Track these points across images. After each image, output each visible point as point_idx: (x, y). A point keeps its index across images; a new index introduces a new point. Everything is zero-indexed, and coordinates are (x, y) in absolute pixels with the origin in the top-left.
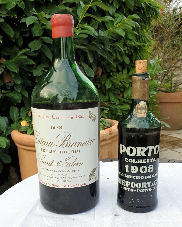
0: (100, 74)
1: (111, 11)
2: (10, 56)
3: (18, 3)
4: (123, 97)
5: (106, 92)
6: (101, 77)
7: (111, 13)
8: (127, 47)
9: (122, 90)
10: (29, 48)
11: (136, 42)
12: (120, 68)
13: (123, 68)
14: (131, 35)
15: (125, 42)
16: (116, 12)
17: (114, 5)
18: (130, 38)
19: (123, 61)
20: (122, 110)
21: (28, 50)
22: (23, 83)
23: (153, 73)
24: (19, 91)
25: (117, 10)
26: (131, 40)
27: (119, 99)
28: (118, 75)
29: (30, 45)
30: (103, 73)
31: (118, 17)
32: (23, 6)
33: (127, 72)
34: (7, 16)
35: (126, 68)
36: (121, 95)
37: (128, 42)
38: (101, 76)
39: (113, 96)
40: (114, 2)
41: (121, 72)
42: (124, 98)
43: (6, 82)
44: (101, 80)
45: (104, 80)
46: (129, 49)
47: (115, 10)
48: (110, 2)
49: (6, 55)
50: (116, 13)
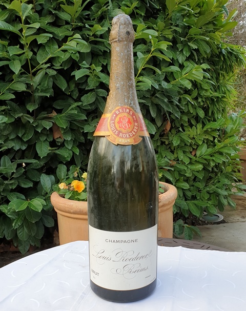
0: (168, 129)
1: (181, 59)
2: (62, 109)
3: (72, 55)
4: (195, 155)
5: (174, 149)
6: (170, 133)
7: (180, 62)
8: (202, 98)
9: (195, 147)
10: (81, 101)
11: (212, 92)
12: (193, 122)
13: (198, 122)
14: (206, 85)
15: (200, 92)
16: (186, 60)
17: (184, 53)
18: (205, 88)
19: (197, 113)
20: (193, 171)
21: (80, 103)
22: (75, 139)
23: (234, 128)
24: (70, 148)
25: (187, 58)
26: (206, 90)
27: (190, 159)
28: (190, 130)
29: (82, 98)
30: (172, 128)
31: (188, 66)
32: (77, 57)
33: (201, 126)
34: (60, 68)
35: (201, 122)
36: (193, 153)
37: (203, 93)
38: (170, 131)
39: (182, 154)
40: (185, 49)
41: (194, 127)
42: (196, 157)
43: (55, 138)
44: (169, 135)
45: (172, 135)
46: (204, 100)
47: (185, 59)
48: (180, 50)
49: (59, 108)
50: (186, 62)
